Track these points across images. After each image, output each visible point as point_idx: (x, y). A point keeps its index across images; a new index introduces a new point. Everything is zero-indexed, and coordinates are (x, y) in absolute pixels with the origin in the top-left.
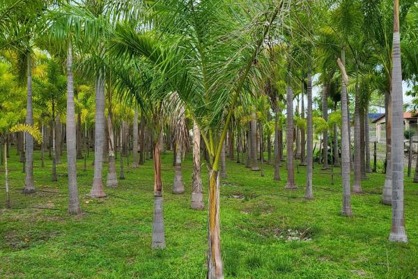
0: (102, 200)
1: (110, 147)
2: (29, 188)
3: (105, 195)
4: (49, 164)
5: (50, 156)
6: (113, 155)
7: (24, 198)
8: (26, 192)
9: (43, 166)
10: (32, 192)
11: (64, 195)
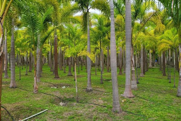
0: (131, 100)
1: (132, 65)
2: (89, 89)
3: (133, 96)
4: (99, 73)
5: (99, 69)
6: (134, 70)
7: (87, 95)
8: (88, 91)
9: (96, 74)
10: (91, 90)
11: (108, 94)
